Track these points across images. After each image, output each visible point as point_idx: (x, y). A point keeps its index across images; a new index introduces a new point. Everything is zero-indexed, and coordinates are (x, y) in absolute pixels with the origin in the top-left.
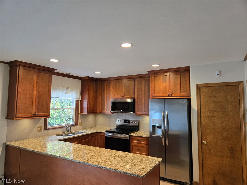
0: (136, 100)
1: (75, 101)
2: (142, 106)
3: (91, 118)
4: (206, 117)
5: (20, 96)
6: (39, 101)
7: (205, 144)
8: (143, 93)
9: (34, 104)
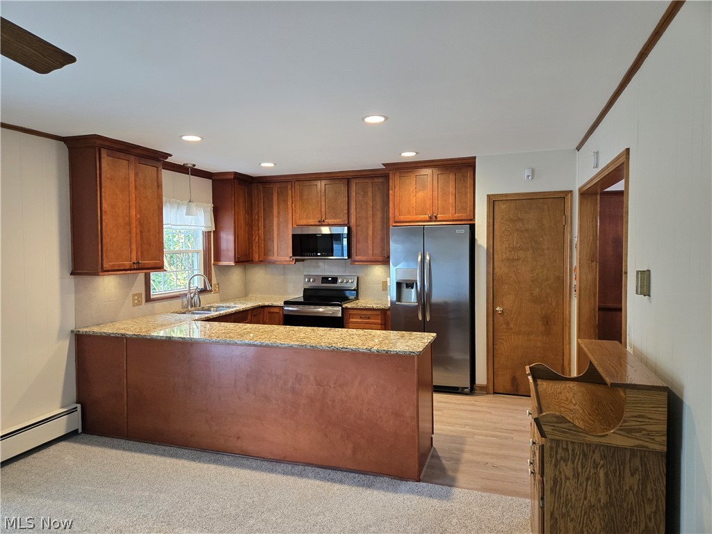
0: (354, 229)
1: (201, 232)
2: (367, 242)
3: (236, 276)
4: (502, 261)
5: (106, 220)
6: (141, 232)
7: (500, 312)
8: (370, 213)
9: (134, 240)
